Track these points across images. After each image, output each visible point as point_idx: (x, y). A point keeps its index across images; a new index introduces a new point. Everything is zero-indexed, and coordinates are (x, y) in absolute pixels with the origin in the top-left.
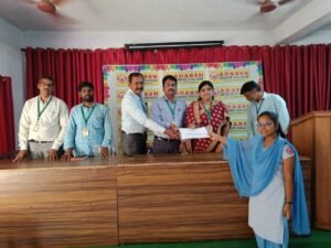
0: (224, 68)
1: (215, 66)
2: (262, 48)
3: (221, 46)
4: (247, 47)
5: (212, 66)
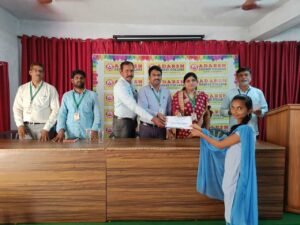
0: (203, 60)
1: (196, 58)
2: (239, 43)
3: (201, 40)
4: (225, 41)
5: (192, 58)
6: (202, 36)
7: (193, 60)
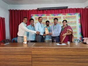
0: (68, 15)
1: (65, 15)
2: (80, 9)
3: (67, 8)
4: (75, 8)
5: (64, 14)
6: (67, 7)
7: (64, 15)
